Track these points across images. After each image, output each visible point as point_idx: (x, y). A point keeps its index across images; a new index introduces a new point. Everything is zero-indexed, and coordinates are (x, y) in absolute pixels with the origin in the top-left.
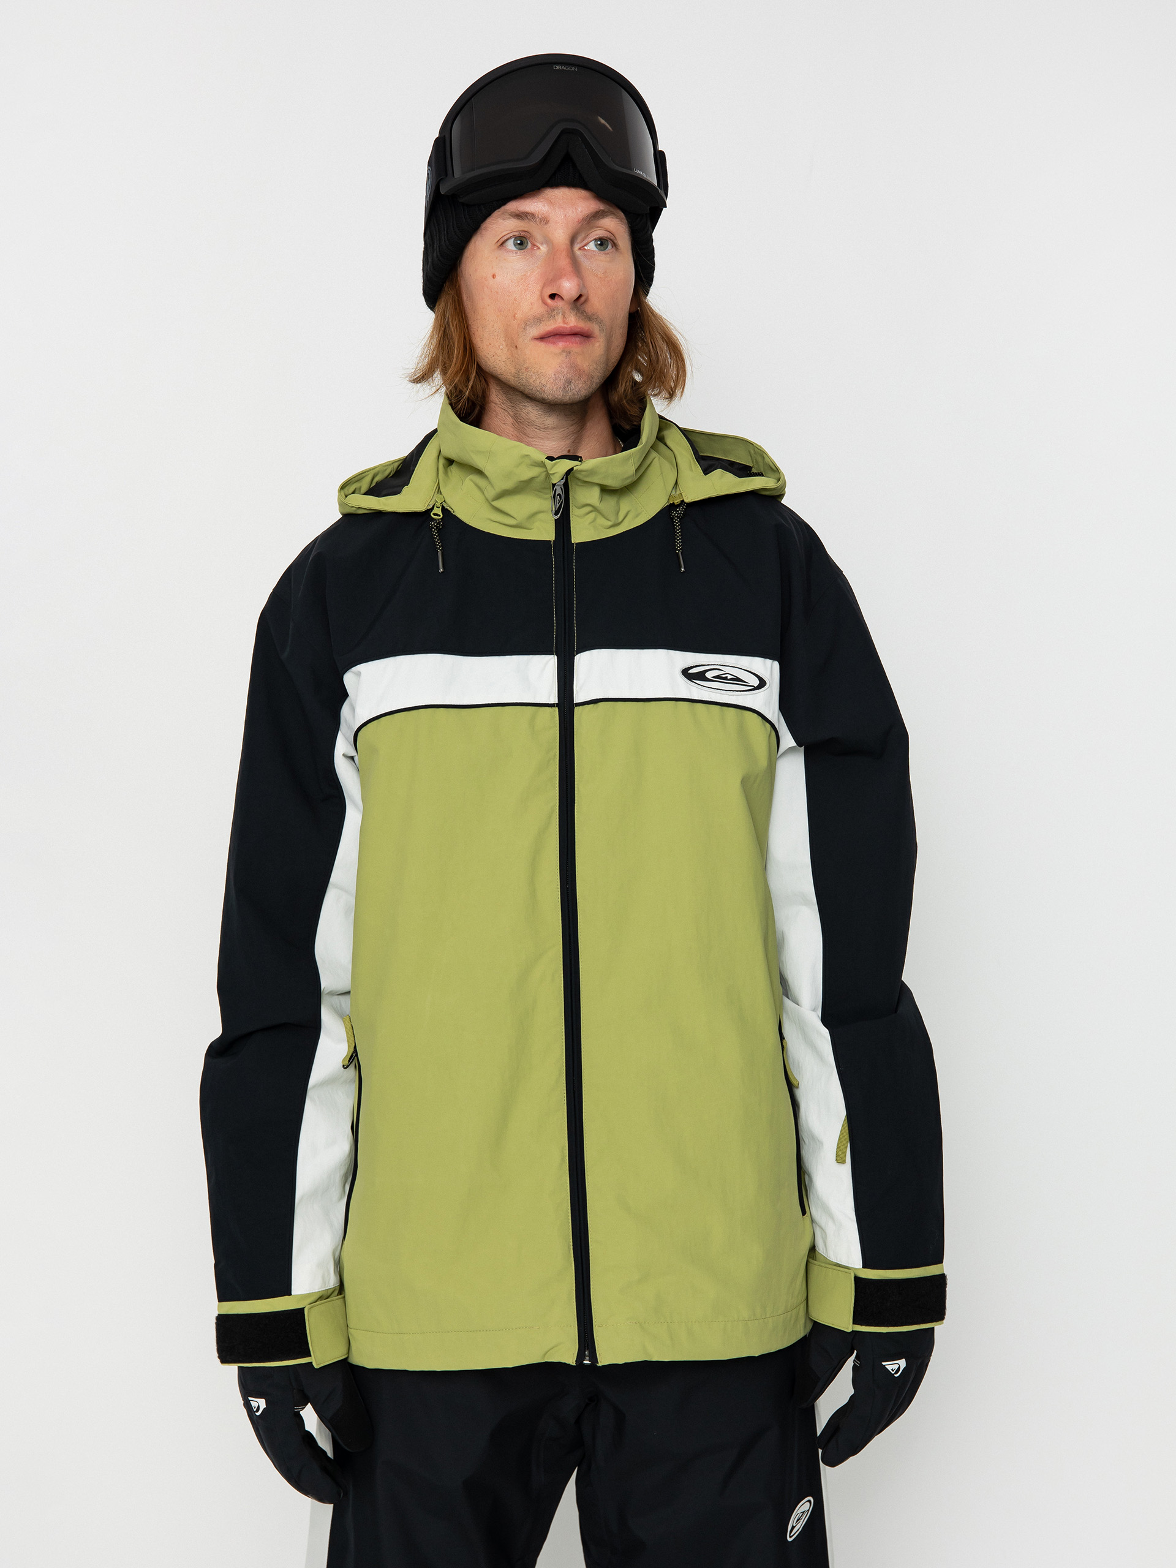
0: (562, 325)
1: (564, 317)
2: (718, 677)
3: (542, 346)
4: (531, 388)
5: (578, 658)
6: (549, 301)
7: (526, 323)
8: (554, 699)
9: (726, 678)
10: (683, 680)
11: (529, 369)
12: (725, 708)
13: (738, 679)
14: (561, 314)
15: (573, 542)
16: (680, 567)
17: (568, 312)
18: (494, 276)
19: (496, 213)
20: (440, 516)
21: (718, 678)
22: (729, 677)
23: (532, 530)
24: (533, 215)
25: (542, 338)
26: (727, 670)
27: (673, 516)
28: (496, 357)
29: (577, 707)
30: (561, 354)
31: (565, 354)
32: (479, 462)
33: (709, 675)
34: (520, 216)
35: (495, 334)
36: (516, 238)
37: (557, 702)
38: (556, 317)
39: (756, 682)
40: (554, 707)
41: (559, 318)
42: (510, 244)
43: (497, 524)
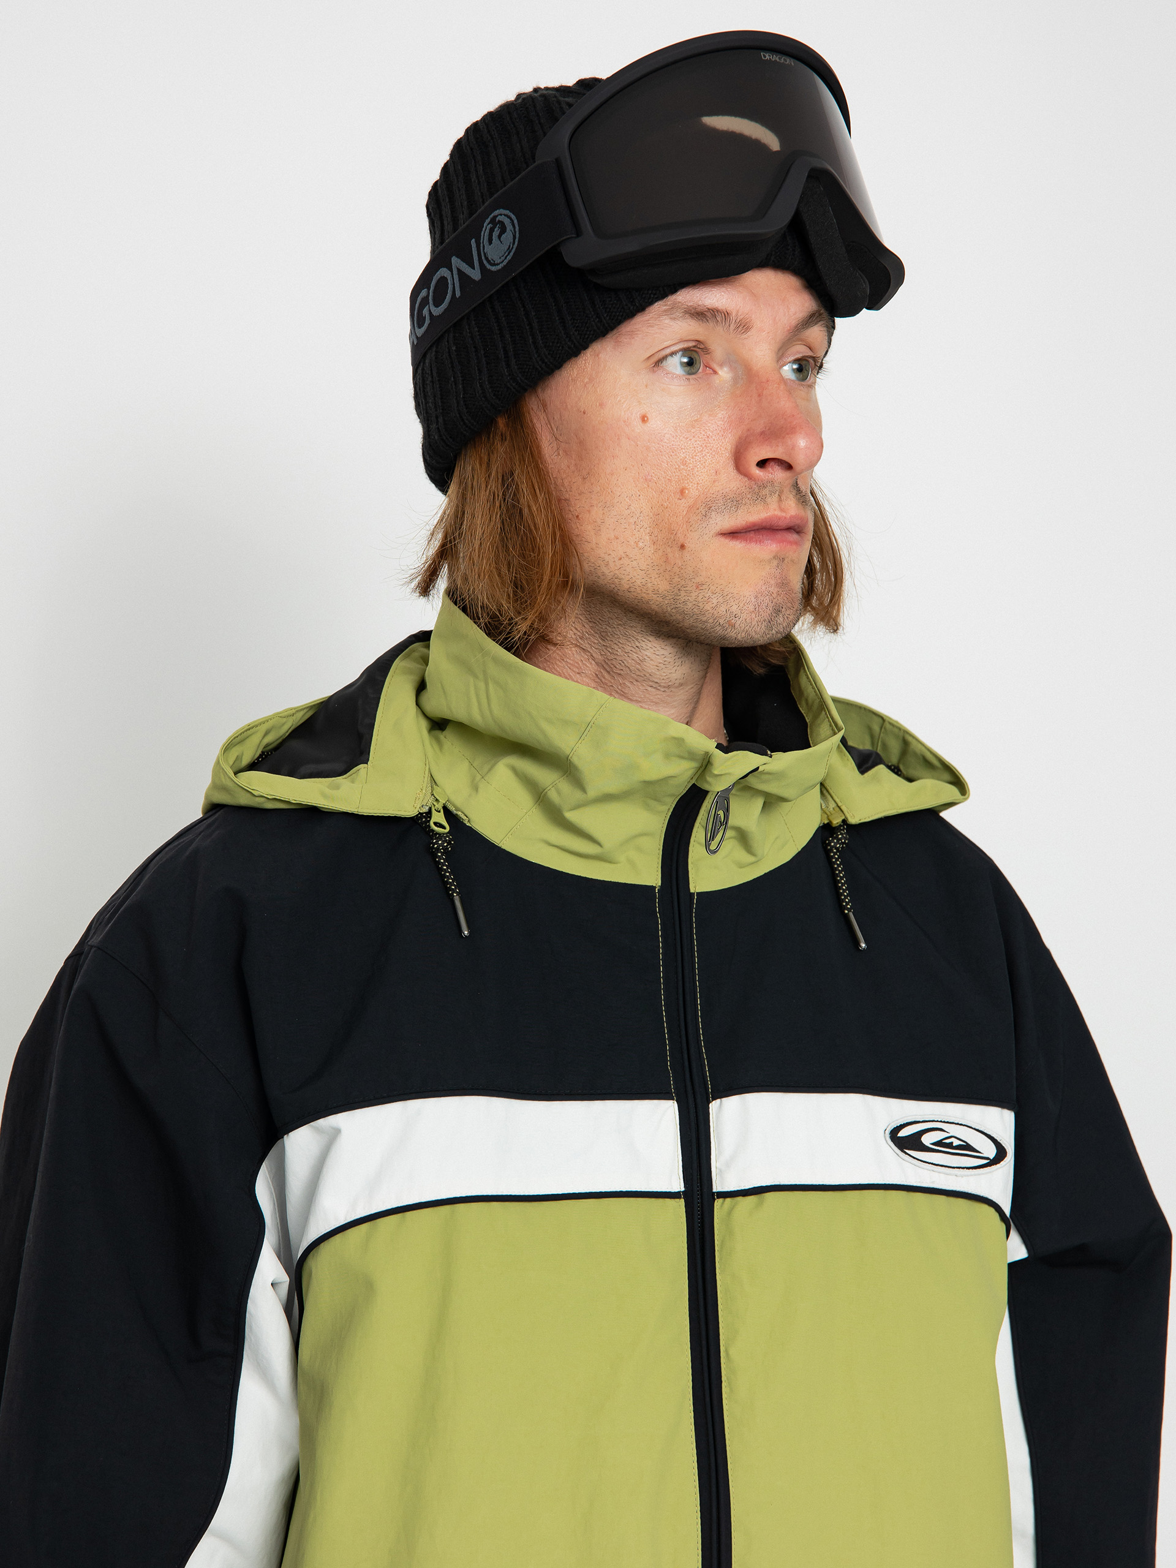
0: (778, 513)
1: (780, 500)
2: (939, 1143)
3: (737, 546)
4: (704, 619)
5: (714, 1106)
6: (757, 472)
7: (707, 507)
8: (678, 1185)
9: (950, 1145)
10: (890, 1150)
11: (704, 587)
12: (952, 1200)
13: (967, 1147)
14: (777, 495)
15: (692, 891)
16: (858, 944)
17: (786, 490)
18: (644, 419)
19: (658, 307)
20: (444, 828)
21: (938, 1146)
22: (956, 1143)
23: (619, 865)
24: (726, 315)
25: (733, 534)
26: (953, 1130)
27: (832, 847)
28: (625, 561)
29: (721, 1200)
30: (770, 561)
31: (775, 563)
32: (563, 740)
33: (927, 1140)
34: (700, 314)
35: (632, 520)
36: (686, 351)
37: (683, 1189)
38: (769, 500)
39: (991, 1151)
40: (680, 1198)
41: (773, 501)
42: (675, 364)
43: (555, 850)
